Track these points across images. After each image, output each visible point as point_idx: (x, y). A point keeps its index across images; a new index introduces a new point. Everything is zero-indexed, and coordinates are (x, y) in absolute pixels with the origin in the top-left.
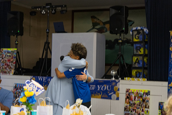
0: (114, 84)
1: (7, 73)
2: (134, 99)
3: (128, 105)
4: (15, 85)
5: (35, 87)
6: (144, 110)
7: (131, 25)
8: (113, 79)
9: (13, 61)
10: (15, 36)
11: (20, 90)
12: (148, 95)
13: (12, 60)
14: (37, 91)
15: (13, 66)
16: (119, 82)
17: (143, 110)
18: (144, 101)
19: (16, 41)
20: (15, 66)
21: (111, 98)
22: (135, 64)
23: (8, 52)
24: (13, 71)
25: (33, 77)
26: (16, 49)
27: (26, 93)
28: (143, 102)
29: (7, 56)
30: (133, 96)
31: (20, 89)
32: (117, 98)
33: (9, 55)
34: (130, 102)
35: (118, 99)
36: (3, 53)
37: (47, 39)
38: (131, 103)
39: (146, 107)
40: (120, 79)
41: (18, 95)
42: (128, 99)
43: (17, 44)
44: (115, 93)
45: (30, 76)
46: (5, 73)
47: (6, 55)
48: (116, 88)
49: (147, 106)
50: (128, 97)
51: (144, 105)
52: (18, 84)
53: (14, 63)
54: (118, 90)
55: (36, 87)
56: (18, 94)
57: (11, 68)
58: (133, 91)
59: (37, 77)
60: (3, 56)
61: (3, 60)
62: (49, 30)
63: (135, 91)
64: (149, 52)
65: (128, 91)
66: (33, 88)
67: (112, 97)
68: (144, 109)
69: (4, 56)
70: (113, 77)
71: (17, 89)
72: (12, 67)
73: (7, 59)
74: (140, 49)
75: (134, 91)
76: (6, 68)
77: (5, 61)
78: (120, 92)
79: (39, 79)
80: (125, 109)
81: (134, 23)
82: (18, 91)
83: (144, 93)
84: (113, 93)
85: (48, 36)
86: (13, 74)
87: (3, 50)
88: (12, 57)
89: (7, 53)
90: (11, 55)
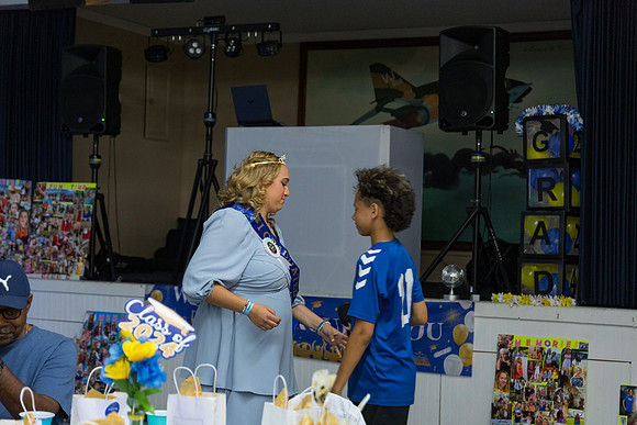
0: (452, 316)
1: (58, 273)
2: (530, 375)
3: (507, 394)
4: (87, 318)
5: (163, 324)
6: (565, 415)
7: (519, 100)
8: (452, 298)
9: (82, 230)
10: (91, 136)
11: (105, 338)
12: (578, 360)
13: (77, 225)
14: (169, 339)
15: (80, 245)
16: (472, 309)
17: (560, 414)
18: (563, 380)
19: (92, 157)
20: (87, 246)
21: (441, 371)
22: (532, 242)
23: (65, 197)
24: (81, 266)
25: (154, 289)
26: (94, 185)
27: (128, 347)
28: (561, 385)
29: (62, 210)
30: (525, 360)
31: (107, 334)
32: (464, 368)
33: (68, 207)
34: (512, 385)
35: (467, 372)
36: (47, 198)
37: (209, 149)
38: (516, 387)
39: (571, 406)
40: (476, 297)
41: (97, 355)
42: (504, 375)
43: (98, 166)
44: (456, 350)
45: (144, 286)
46: (53, 271)
47: (55, 207)
48: (462, 332)
49: (577, 401)
50: (506, 367)
51: (566, 395)
52: (98, 313)
53: (85, 237)
54: (470, 339)
55: (166, 326)
56: (98, 351)
57: (73, 254)
58: (523, 345)
59: (168, 287)
60: (44, 211)
61: (45, 224)
62: (214, 116)
63: (533, 344)
64: (587, 197)
65: (504, 343)
66: (154, 330)
67: (447, 364)
68: (564, 409)
69: (50, 208)
70: (449, 293)
71: (96, 333)
72: (77, 250)
73: (59, 222)
74: (553, 187)
75: (528, 342)
76: (55, 254)
77: (53, 227)
78: (475, 346)
79: (178, 297)
80: (494, 410)
81: (530, 90)
82: (98, 338)
83: (565, 351)
84: (449, 350)
85: (209, 138)
86: (81, 279)
87: (44, 189)
88: (80, 212)
89: (58, 198)
90: (75, 207)
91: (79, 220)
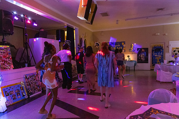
1: (7, 69)
4: (25, 76)
9: (9, 57)
19: (3, 39)
24: (12, 66)
46: (4, 68)
52: (27, 74)
53: (11, 59)
57: (9, 63)
71: (28, 79)
73: (2, 56)
88: (7, 53)
90: (5, 52)
91: (7, 55)
